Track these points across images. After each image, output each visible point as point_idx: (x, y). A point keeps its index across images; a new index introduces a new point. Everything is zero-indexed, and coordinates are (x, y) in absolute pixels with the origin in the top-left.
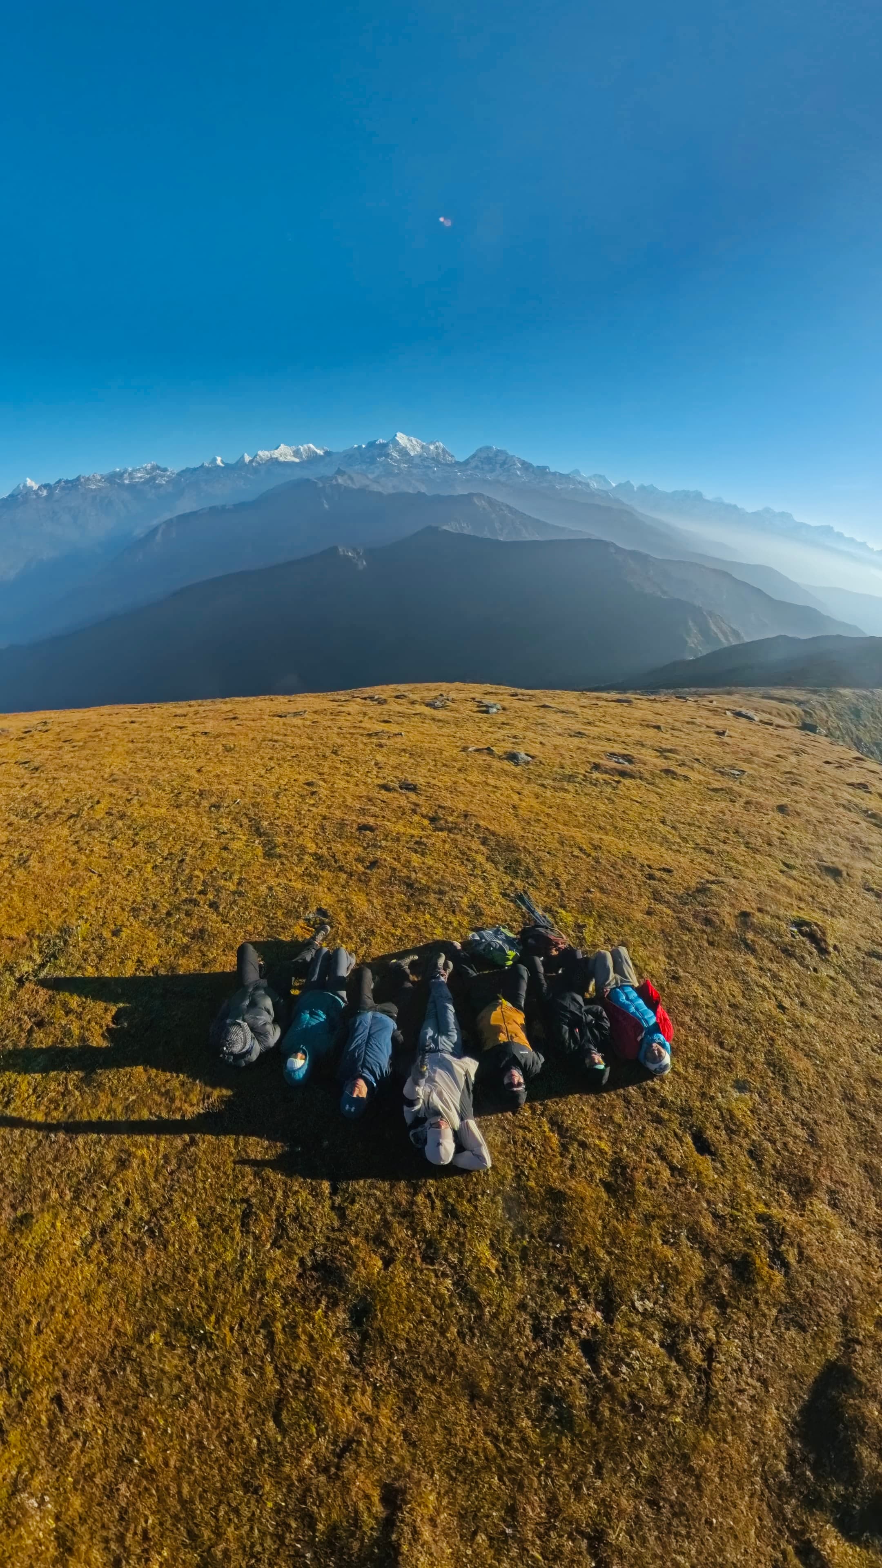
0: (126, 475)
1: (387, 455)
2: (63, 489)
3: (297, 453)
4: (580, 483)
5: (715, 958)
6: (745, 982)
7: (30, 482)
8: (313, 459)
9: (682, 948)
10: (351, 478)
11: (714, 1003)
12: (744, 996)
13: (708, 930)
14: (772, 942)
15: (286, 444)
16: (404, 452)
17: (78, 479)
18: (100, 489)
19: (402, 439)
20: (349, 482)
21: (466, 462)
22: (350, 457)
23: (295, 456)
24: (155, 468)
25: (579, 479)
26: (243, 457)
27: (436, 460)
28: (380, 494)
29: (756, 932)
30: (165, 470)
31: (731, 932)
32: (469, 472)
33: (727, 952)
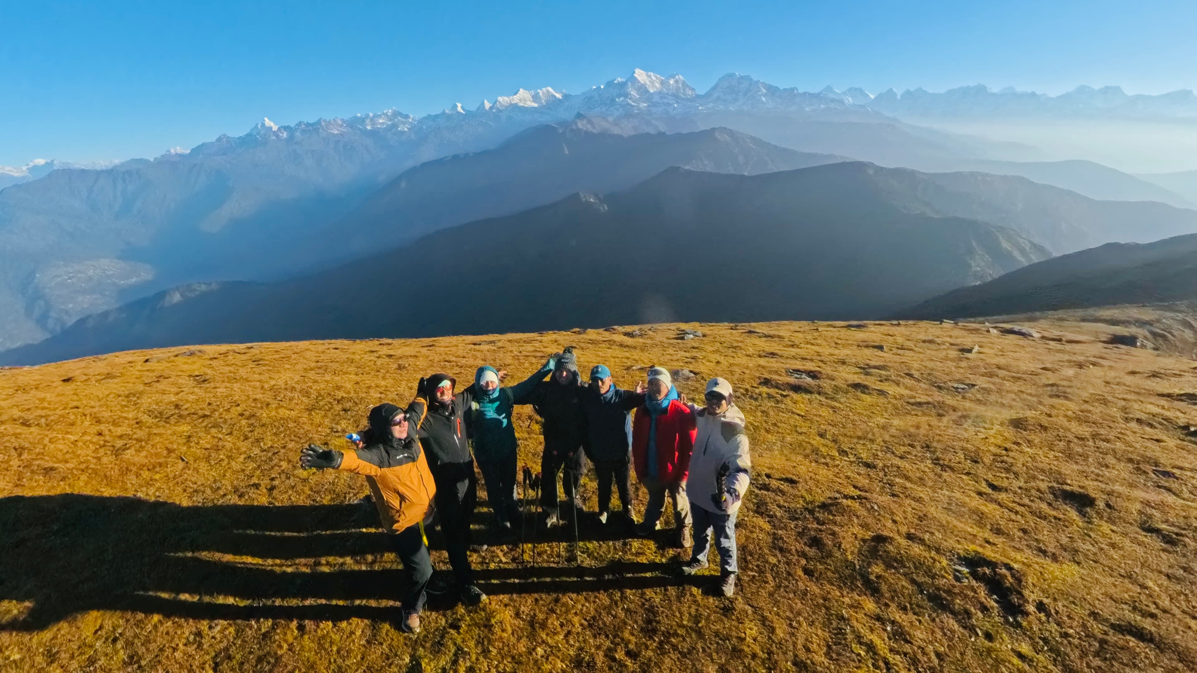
0: (368, 121)
1: (626, 95)
2: (304, 131)
3: (536, 98)
4: (833, 100)
5: (805, 593)
6: (840, 632)
7: (268, 122)
8: (553, 104)
9: (761, 572)
10: (590, 122)
11: (770, 653)
12: (827, 654)
13: (812, 552)
14: (913, 582)
15: (525, 89)
16: (643, 89)
17: (319, 122)
18: (342, 135)
19: (640, 75)
20: (589, 126)
21: (708, 95)
22: (589, 99)
23: (534, 101)
24: (396, 114)
25: (832, 96)
26: (483, 103)
27: (676, 96)
28: (620, 137)
29: (888, 566)
30: (407, 117)
31: (847, 561)
32: (711, 105)
33: (828, 587)
